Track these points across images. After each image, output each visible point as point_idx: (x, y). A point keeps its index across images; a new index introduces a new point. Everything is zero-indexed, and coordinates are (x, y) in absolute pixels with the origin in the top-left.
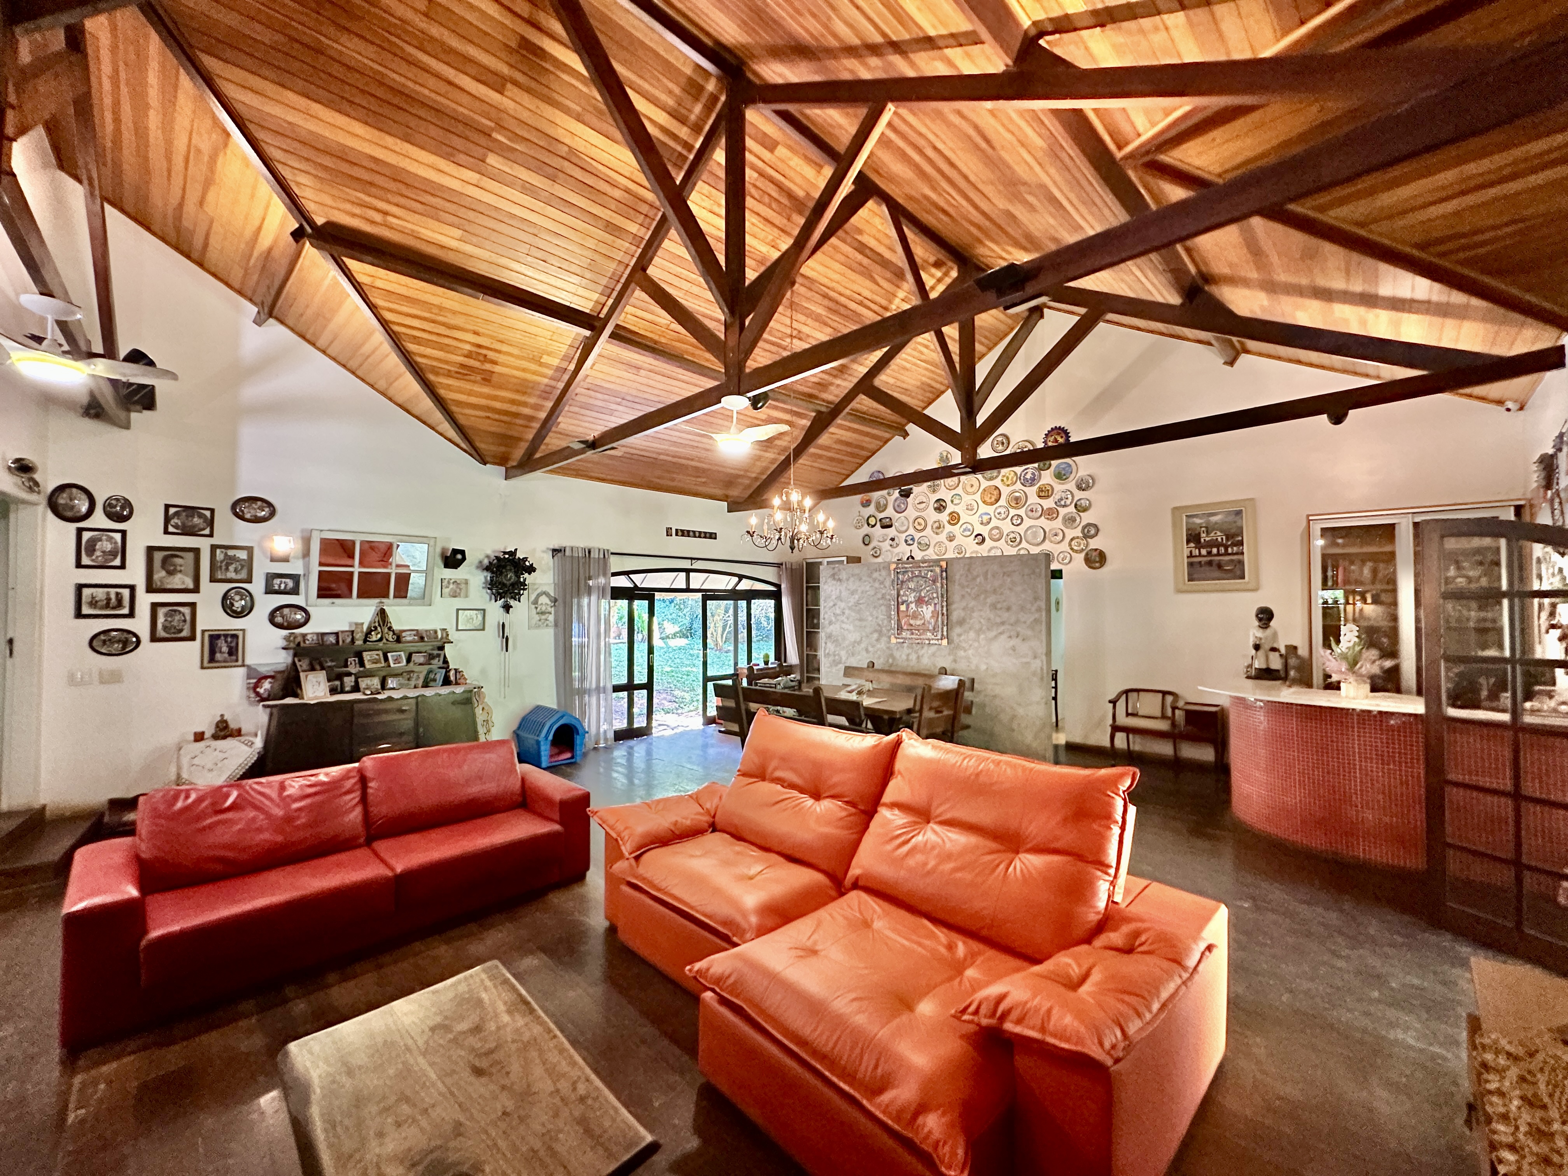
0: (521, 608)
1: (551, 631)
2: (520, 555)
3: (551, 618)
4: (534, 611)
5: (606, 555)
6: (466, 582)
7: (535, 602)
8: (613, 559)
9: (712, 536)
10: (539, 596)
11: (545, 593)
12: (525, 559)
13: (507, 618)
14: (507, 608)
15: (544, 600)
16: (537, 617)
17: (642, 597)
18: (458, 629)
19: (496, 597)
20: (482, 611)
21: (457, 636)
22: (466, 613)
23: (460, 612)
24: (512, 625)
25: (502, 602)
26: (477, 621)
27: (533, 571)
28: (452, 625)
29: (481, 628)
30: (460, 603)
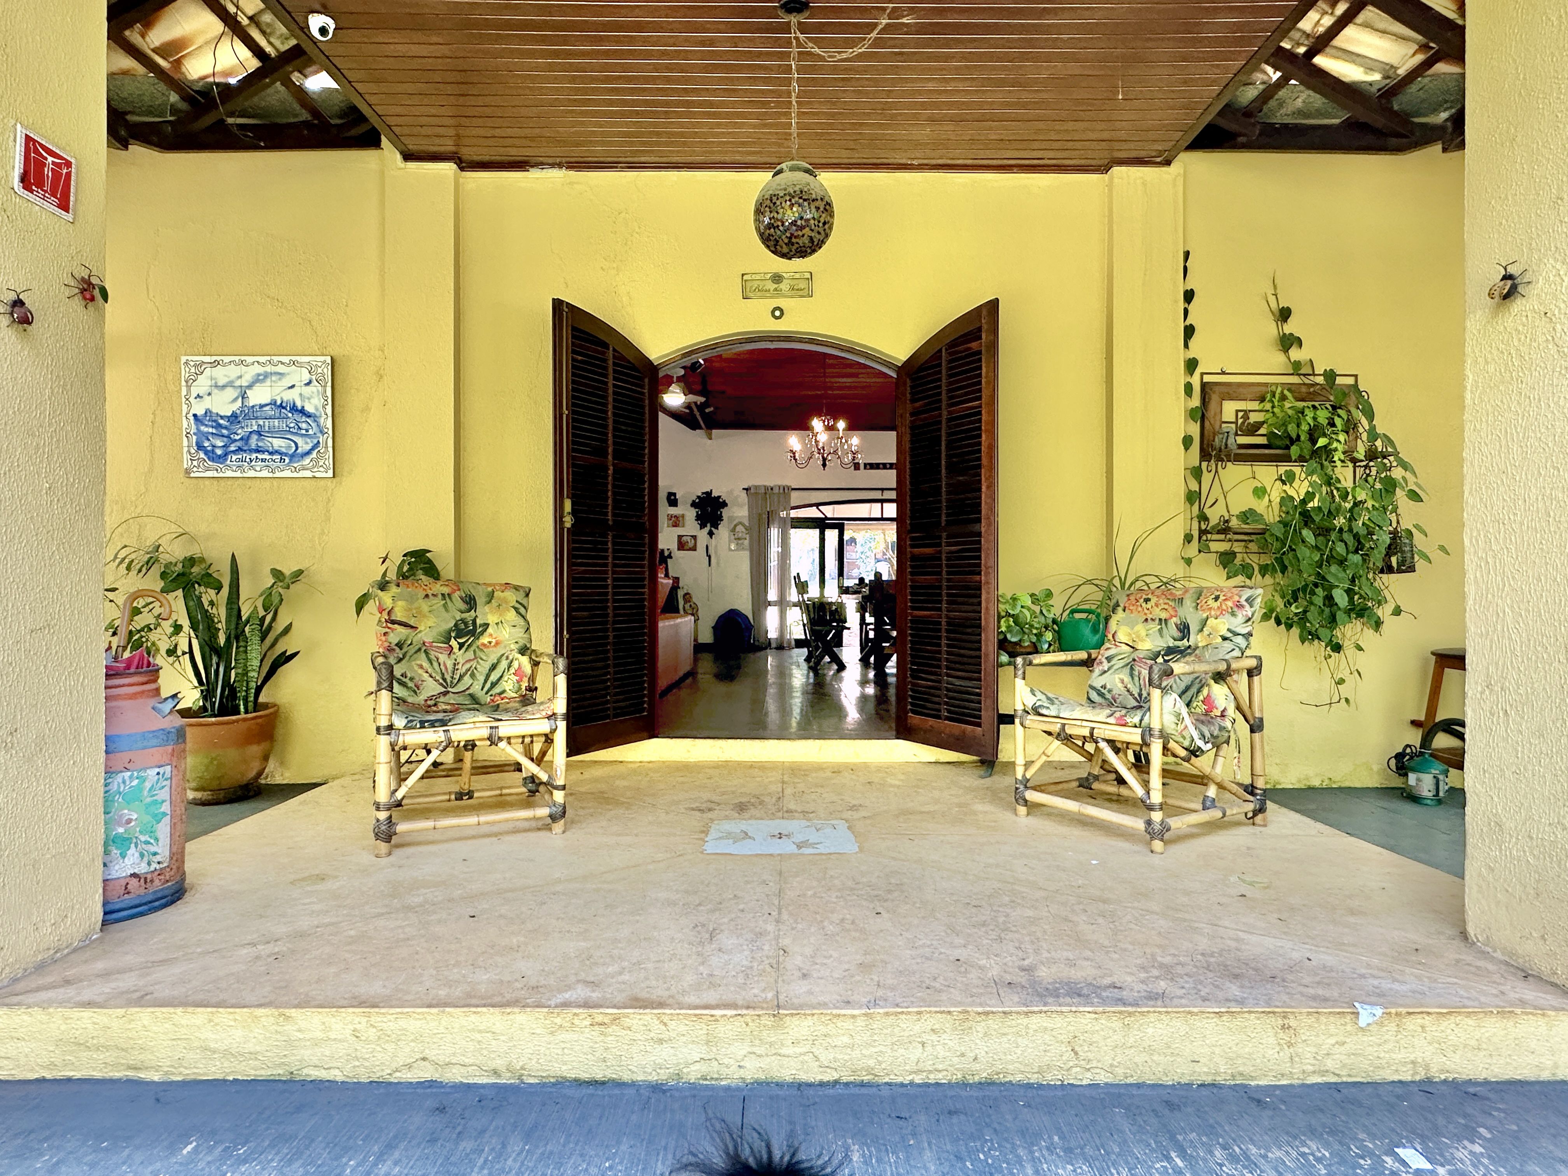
0: (723, 531)
1: (746, 553)
2: (715, 494)
3: (746, 542)
4: (732, 537)
5: (787, 490)
6: (683, 516)
7: (734, 531)
8: (794, 494)
10: (736, 526)
11: (740, 523)
12: (719, 497)
13: (714, 542)
14: (711, 534)
15: (740, 528)
16: (735, 542)
17: (832, 526)
18: (679, 549)
19: (702, 526)
20: (694, 537)
21: (677, 554)
22: (684, 538)
23: (680, 537)
24: (716, 546)
25: (707, 529)
26: (691, 544)
27: (724, 504)
28: (674, 546)
29: (694, 549)
30: (680, 531)
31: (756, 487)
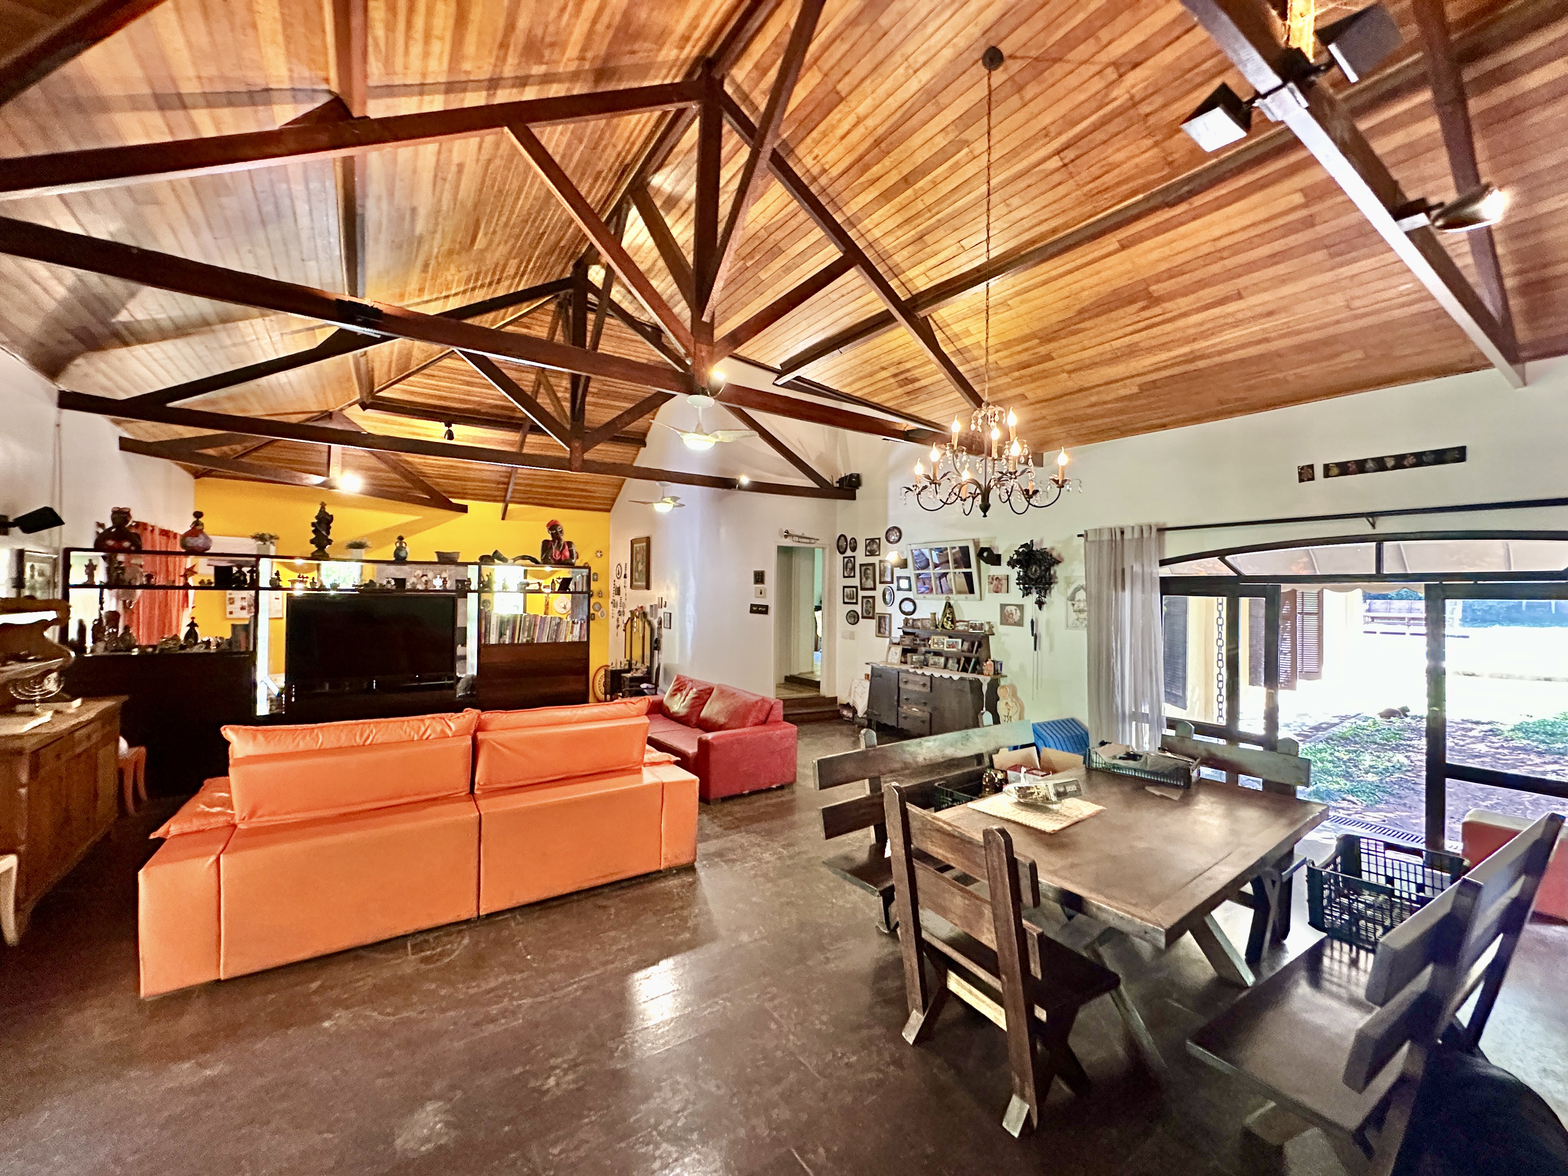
0: (1057, 596)
1: (1084, 633)
2: (1040, 546)
4: (1071, 608)
5: (1155, 532)
6: (1006, 578)
7: (1072, 598)
9: (1459, 455)
10: (1075, 590)
11: (1079, 589)
13: (1043, 616)
14: (1040, 604)
15: (1080, 595)
16: (1074, 616)
18: (1002, 623)
19: (1027, 592)
20: (1021, 607)
21: (1000, 629)
22: (1008, 608)
23: (1003, 606)
24: (1048, 623)
25: (1034, 596)
26: (1017, 616)
27: (1057, 562)
28: (996, 619)
29: (1020, 623)
30: (1003, 598)
31: (1099, 531)
